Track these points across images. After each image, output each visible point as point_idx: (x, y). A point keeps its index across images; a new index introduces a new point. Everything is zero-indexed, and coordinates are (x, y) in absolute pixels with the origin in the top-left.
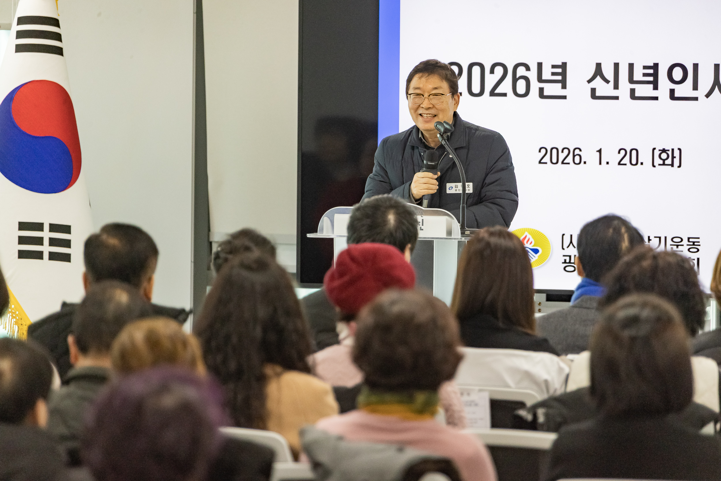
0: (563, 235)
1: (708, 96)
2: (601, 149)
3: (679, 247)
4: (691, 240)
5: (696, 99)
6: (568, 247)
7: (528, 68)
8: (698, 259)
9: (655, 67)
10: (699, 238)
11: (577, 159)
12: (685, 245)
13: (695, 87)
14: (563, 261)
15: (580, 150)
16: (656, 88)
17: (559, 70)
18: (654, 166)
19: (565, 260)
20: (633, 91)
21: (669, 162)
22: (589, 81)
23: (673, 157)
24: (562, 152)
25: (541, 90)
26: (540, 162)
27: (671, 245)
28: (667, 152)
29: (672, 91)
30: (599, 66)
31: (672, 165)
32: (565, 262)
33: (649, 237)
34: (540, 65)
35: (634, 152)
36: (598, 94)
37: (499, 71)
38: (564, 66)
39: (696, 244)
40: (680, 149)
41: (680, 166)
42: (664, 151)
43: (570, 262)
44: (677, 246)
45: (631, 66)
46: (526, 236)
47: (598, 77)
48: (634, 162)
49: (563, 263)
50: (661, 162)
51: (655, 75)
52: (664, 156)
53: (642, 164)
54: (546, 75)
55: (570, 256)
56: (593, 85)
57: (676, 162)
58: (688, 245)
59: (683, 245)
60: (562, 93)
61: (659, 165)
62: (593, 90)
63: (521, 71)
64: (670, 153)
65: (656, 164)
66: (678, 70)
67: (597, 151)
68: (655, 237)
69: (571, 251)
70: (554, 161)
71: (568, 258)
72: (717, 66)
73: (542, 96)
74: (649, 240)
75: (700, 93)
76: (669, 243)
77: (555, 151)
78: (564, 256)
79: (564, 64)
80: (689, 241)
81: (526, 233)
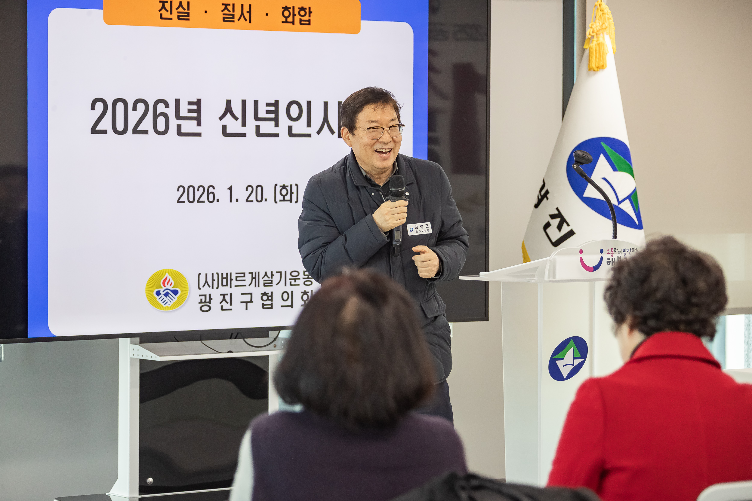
0: (200, 274)
1: (319, 132)
2: (231, 187)
3: (297, 280)
5: (309, 136)
6: (203, 287)
7: (167, 105)
9: (276, 104)
11: (211, 197)
12: (301, 279)
13: (309, 125)
14: (200, 301)
15: (214, 188)
16: (277, 125)
17: (195, 107)
18: (276, 202)
19: (201, 300)
20: (258, 128)
21: (288, 197)
22: (221, 118)
23: (292, 193)
24: (198, 190)
25: (179, 127)
26: (178, 202)
27: (290, 279)
28: (287, 188)
29: (290, 128)
30: (229, 102)
31: (291, 201)
32: (201, 302)
33: (272, 272)
34: (177, 101)
35: (259, 189)
36: (228, 131)
37: (141, 107)
38: (198, 103)
40: (297, 185)
41: (297, 202)
42: (284, 187)
43: (205, 302)
44: (295, 280)
45: (256, 103)
46: (167, 277)
47: (229, 114)
48: (259, 199)
49: (199, 303)
50: (282, 198)
51: (276, 112)
52: (284, 192)
53: (266, 200)
54: (184, 113)
55: (205, 296)
56: (225, 121)
57: (294, 197)
58: (304, 278)
59: (299, 279)
60: (197, 130)
61: (281, 201)
62: (224, 127)
63: (161, 108)
64: (289, 189)
65: (277, 200)
66: (294, 108)
67: (228, 189)
68: (277, 272)
69: (206, 290)
70: (191, 200)
71: (203, 298)
72: (326, 104)
73: (180, 133)
74: (272, 275)
75: (313, 130)
76: (289, 276)
77: (191, 189)
78: (200, 295)
79: (199, 101)
80: (304, 275)
81: (167, 275)
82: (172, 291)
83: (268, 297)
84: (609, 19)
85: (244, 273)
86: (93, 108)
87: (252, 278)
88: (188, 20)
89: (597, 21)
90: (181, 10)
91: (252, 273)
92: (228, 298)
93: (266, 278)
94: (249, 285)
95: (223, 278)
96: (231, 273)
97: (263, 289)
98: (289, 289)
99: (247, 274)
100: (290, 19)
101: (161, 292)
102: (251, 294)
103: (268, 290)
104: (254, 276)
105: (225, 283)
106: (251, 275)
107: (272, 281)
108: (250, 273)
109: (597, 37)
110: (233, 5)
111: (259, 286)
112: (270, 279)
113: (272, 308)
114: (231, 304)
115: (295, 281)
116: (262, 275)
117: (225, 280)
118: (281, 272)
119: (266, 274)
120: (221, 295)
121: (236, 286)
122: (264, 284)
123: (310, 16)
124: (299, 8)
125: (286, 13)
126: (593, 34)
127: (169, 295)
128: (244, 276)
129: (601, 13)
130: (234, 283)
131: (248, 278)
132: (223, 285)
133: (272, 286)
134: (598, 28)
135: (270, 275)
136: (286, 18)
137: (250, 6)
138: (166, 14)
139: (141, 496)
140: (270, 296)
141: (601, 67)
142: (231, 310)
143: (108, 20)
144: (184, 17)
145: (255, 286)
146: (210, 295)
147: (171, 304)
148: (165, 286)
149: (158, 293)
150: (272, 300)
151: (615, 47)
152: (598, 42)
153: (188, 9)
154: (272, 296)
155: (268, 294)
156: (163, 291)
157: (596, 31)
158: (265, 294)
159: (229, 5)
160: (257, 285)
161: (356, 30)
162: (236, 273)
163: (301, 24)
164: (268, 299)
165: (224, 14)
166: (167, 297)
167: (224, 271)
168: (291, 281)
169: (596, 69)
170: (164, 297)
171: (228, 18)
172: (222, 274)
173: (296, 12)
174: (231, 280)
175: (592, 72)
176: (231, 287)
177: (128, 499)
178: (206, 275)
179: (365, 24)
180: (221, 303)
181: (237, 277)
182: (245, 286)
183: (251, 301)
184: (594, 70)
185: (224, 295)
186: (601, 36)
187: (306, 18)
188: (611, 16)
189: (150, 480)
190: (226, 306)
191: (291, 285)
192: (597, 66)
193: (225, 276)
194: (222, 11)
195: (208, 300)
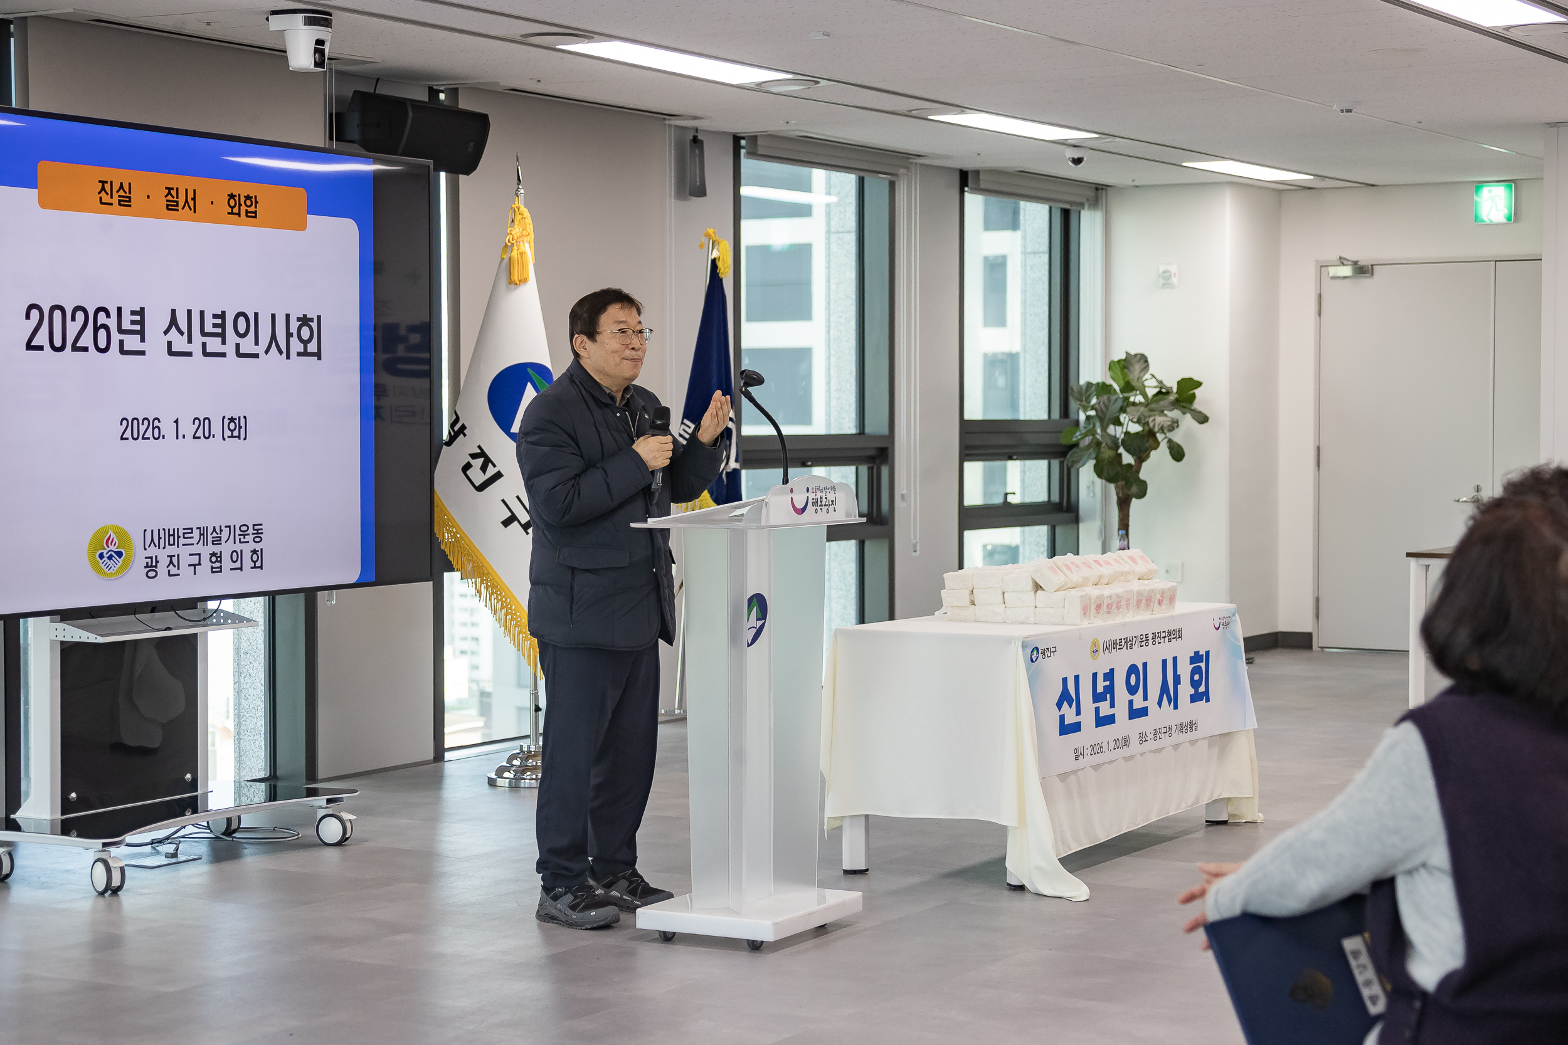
0: (145, 531)
1: (267, 352)
2: (177, 419)
3: (246, 536)
4: (256, 527)
5: (256, 356)
6: (149, 547)
7: (108, 316)
8: (262, 549)
9: (222, 316)
10: (261, 525)
11: (156, 433)
12: (251, 534)
13: (257, 343)
15: (159, 422)
16: (224, 342)
17: (138, 318)
18: (224, 439)
19: (147, 563)
20: (204, 345)
21: (236, 433)
22: (166, 332)
23: (240, 427)
24: (143, 424)
25: (121, 342)
26: (122, 438)
27: (239, 535)
28: (235, 421)
29: (238, 345)
30: (173, 312)
31: (239, 437)
32: (147, 566)
33: (220, 527)
34: (119, 310)
35: (207, 421)
36: (174, 349)
37: (80, 317)
38: (141, 312)
39: (259, 531)
40: (245, 417)
41: (245, 439)
42: (232, 420)
44: (244, 535)
45: (202, 313)
46: (110, 536)
47: (174, 327)
48: (207, 435)
49: (145, 567)
50: (230, 433)
51: (222, 326)
52: (232, 426)
53: (213, 436)
54: (126, 325)
55: (151, 558)
56: (169, 337)
57: (243, 430)
58: (253, 534)
59: (249, 534)
60: (139, 347)
61: (229, 437)
62: (169, 344)
63: (102, 318)
64: (237, 422)
65: (226, 437)
66: (242, 321)
67: (175, 422)
68: (226, 527)
69: (152, 551)
70: (135, 436)
71: (149, 560)
72: (273, 316)
73: (123, 351)
74: (221, 531)
75: (260, 349)
76: (238, 532)
77: (135, 422)
78: (146, 558)
79: (142, 309)
80: (254, 530)
81: (110, 532)
82: (116, 553)
83: (217, 558)
84: (530, 224)
85: (192, 529)
86: (28, 317)
87: (201, 535)
88: (130, 206)
89: (516, 226)
90: (121, 193)
91: (200, 528)
92: (175, 560)
93: (214, 535)
94: (197, 544)
95: (169, 535)
96: (178, 529)
97: (212, 548)
98: (238, 547)
99: (195, 529)
100: (236, 210)
101: (105, 555)
102: (199, 555)
103: (217, 549)
104: (202, 533)
105: (172, 542)
106: (199, 530)
107: (220, 537)
108: (197, 528)
109: (518, 246)
110: (177, 189)
111: (207, 545)
112: (219, 535)
113: (221, 571)
114: (178, 569)
115: (244, 538)
116: (210, 530)
117: (172, 538)
118: (229, 527)
119: (214, 530)
120: (168, 556)
121: (183, 545)
122: (213, 541)
123: (256, 207)
124: (245, 197)
125: (232, 203)
126: (513, 242)
127: (113, 558)
128: (192, 533)
129: (520, 217)
130: (182, 541)
131: (196, 533)
132: (169, 545)
133: (221, 544)
134: (519, 234)
135: (218, 530)
136: (232, 208)
137: (195, 191)
138: (106, 199)
139: (64, 817)
140: (218, 557)
141: (524, 281)
142: (178, 575)
143: (44, 203)
144: (125, 202)
145: (204, 545)
146: (156, 557)
147: (115, 569)
148: (108, 547)
149: (101, 556)
150: (220, 562)
151: (534, 257)
152: (519, 251)
153: (130, 193)
154: (220, 557)
155: (217, 554)
156: (107, 554)
157: (516, 238)
158: (213, 554)
159: (173, 189)
160: (206, 543)
161: (302, 227)
162: (184, 529)
163: (247, 216)
164: (217, 561)
165: (167, 201)
166: (111, 561)
167: (171, 526)
168: (240, 537)
169: (518, 283)
170: (107, 561)
171: (172, 206)
172: (169, 530)
173: (242, 202)
174: (179, 537)
175: (513, 286)
176: (178, 547)
177: (49, 822)
178: (152, 531)
179: (312, 219)
180: (168, 567)
181: (184, 534)
182: (193, 544)
183: (200, 564)
184: (516, 284)
185: (171, 557)
186: (521, 243)
187: (252, 209)
188: (531, 222)
189: (73, 795)
190: (174, 570)
191: (240, 542)
192: (520, 279)
193: (171, 533)
194: (166, 196)
195: (154, 564)
